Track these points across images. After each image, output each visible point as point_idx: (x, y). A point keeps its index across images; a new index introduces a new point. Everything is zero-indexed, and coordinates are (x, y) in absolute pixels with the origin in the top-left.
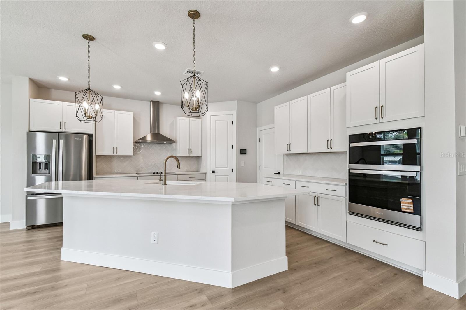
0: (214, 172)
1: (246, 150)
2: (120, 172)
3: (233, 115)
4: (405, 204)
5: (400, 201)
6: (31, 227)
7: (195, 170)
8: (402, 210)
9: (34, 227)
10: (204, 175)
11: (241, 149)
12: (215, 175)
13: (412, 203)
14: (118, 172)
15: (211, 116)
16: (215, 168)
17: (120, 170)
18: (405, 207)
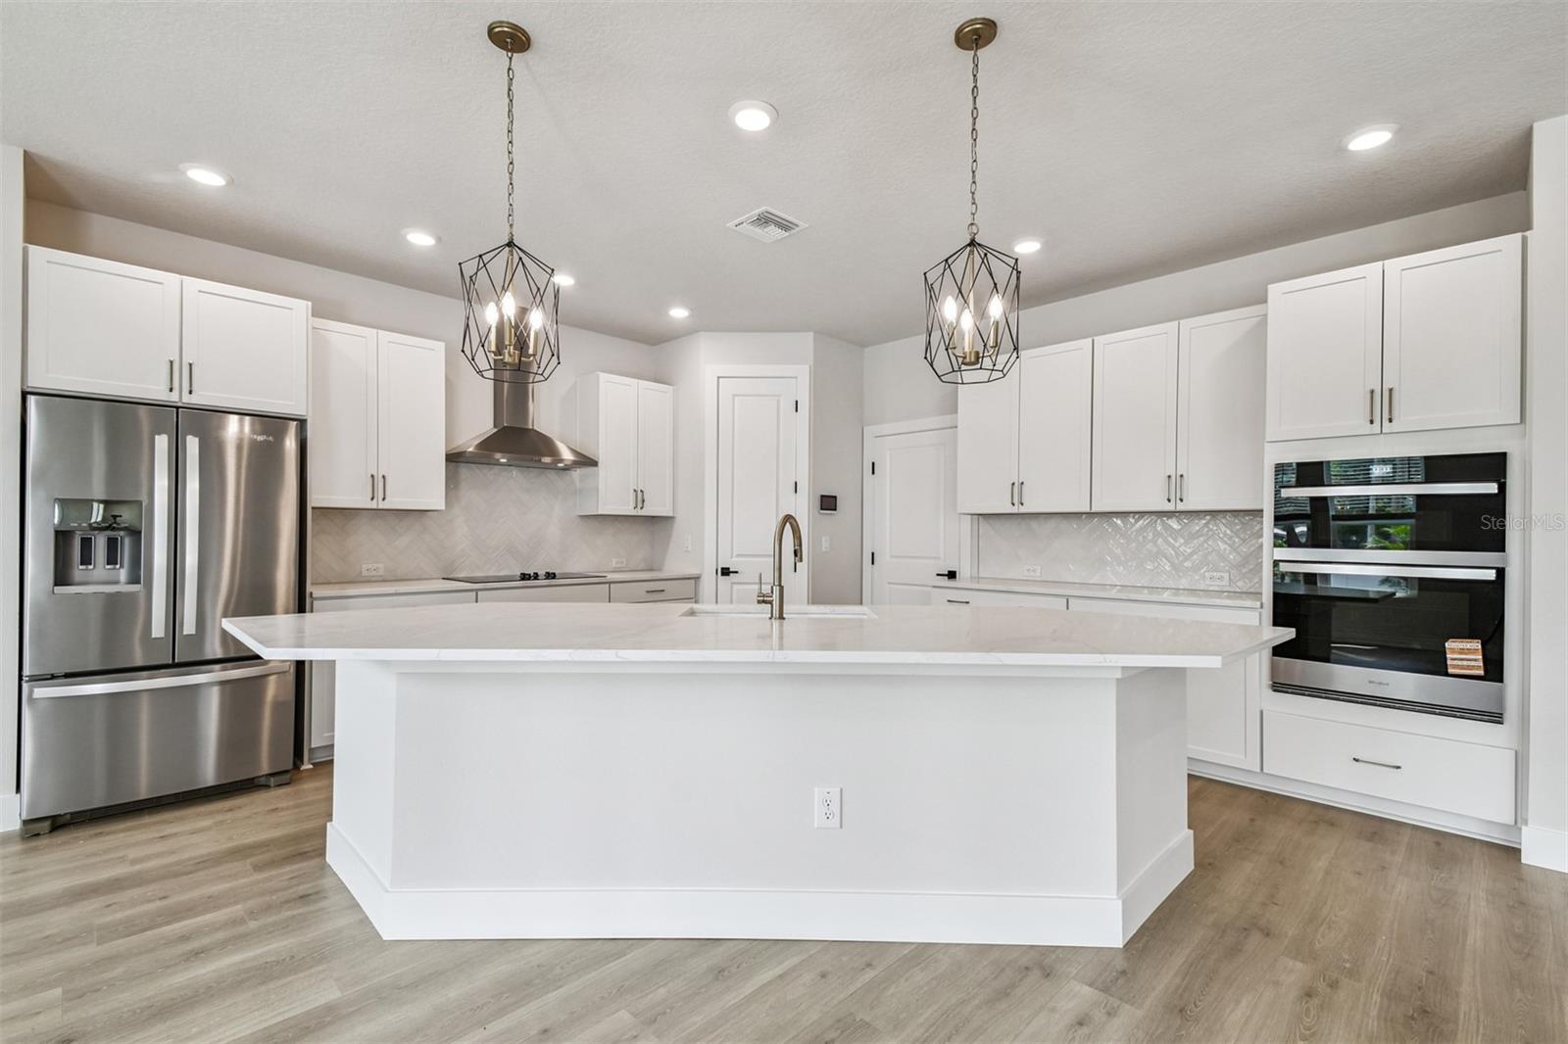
0: (726, 572)
1: (835, 497)
2: (381, 572)
3: (799, 380)
4: (1460, 653)
5: (1445, 647)
6: (47, 824)
7: (641, 567)
8: (1450, 671)
9: (61, 821)
10: (693, 581)
11: (822, 496)
12: (733, 583)
13: (1480, 651)
14: (374, 573)
15: (719, 378)
16: (732, 557)
17: (381, 566)
18: (1460, 663)
